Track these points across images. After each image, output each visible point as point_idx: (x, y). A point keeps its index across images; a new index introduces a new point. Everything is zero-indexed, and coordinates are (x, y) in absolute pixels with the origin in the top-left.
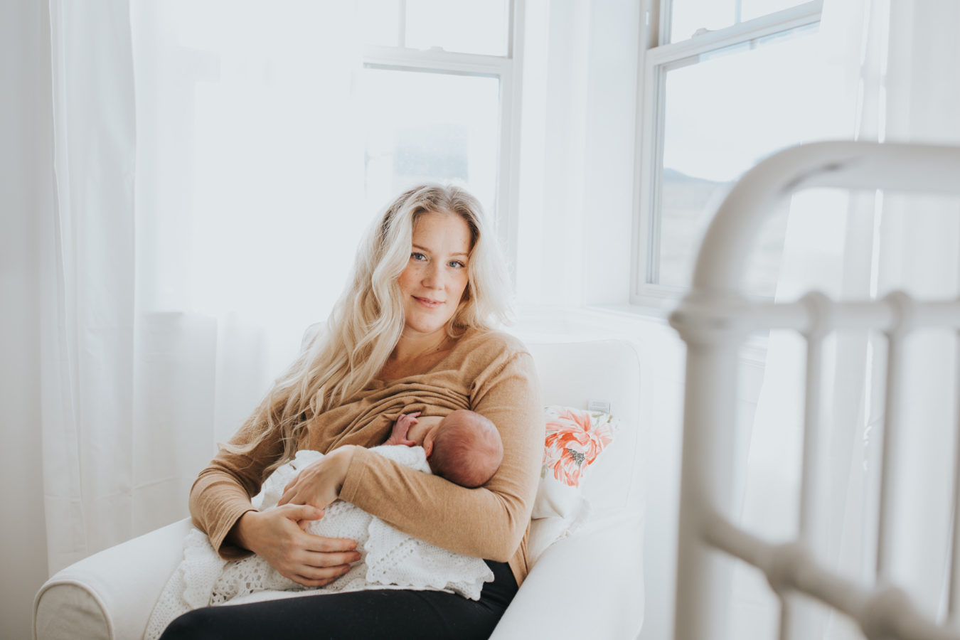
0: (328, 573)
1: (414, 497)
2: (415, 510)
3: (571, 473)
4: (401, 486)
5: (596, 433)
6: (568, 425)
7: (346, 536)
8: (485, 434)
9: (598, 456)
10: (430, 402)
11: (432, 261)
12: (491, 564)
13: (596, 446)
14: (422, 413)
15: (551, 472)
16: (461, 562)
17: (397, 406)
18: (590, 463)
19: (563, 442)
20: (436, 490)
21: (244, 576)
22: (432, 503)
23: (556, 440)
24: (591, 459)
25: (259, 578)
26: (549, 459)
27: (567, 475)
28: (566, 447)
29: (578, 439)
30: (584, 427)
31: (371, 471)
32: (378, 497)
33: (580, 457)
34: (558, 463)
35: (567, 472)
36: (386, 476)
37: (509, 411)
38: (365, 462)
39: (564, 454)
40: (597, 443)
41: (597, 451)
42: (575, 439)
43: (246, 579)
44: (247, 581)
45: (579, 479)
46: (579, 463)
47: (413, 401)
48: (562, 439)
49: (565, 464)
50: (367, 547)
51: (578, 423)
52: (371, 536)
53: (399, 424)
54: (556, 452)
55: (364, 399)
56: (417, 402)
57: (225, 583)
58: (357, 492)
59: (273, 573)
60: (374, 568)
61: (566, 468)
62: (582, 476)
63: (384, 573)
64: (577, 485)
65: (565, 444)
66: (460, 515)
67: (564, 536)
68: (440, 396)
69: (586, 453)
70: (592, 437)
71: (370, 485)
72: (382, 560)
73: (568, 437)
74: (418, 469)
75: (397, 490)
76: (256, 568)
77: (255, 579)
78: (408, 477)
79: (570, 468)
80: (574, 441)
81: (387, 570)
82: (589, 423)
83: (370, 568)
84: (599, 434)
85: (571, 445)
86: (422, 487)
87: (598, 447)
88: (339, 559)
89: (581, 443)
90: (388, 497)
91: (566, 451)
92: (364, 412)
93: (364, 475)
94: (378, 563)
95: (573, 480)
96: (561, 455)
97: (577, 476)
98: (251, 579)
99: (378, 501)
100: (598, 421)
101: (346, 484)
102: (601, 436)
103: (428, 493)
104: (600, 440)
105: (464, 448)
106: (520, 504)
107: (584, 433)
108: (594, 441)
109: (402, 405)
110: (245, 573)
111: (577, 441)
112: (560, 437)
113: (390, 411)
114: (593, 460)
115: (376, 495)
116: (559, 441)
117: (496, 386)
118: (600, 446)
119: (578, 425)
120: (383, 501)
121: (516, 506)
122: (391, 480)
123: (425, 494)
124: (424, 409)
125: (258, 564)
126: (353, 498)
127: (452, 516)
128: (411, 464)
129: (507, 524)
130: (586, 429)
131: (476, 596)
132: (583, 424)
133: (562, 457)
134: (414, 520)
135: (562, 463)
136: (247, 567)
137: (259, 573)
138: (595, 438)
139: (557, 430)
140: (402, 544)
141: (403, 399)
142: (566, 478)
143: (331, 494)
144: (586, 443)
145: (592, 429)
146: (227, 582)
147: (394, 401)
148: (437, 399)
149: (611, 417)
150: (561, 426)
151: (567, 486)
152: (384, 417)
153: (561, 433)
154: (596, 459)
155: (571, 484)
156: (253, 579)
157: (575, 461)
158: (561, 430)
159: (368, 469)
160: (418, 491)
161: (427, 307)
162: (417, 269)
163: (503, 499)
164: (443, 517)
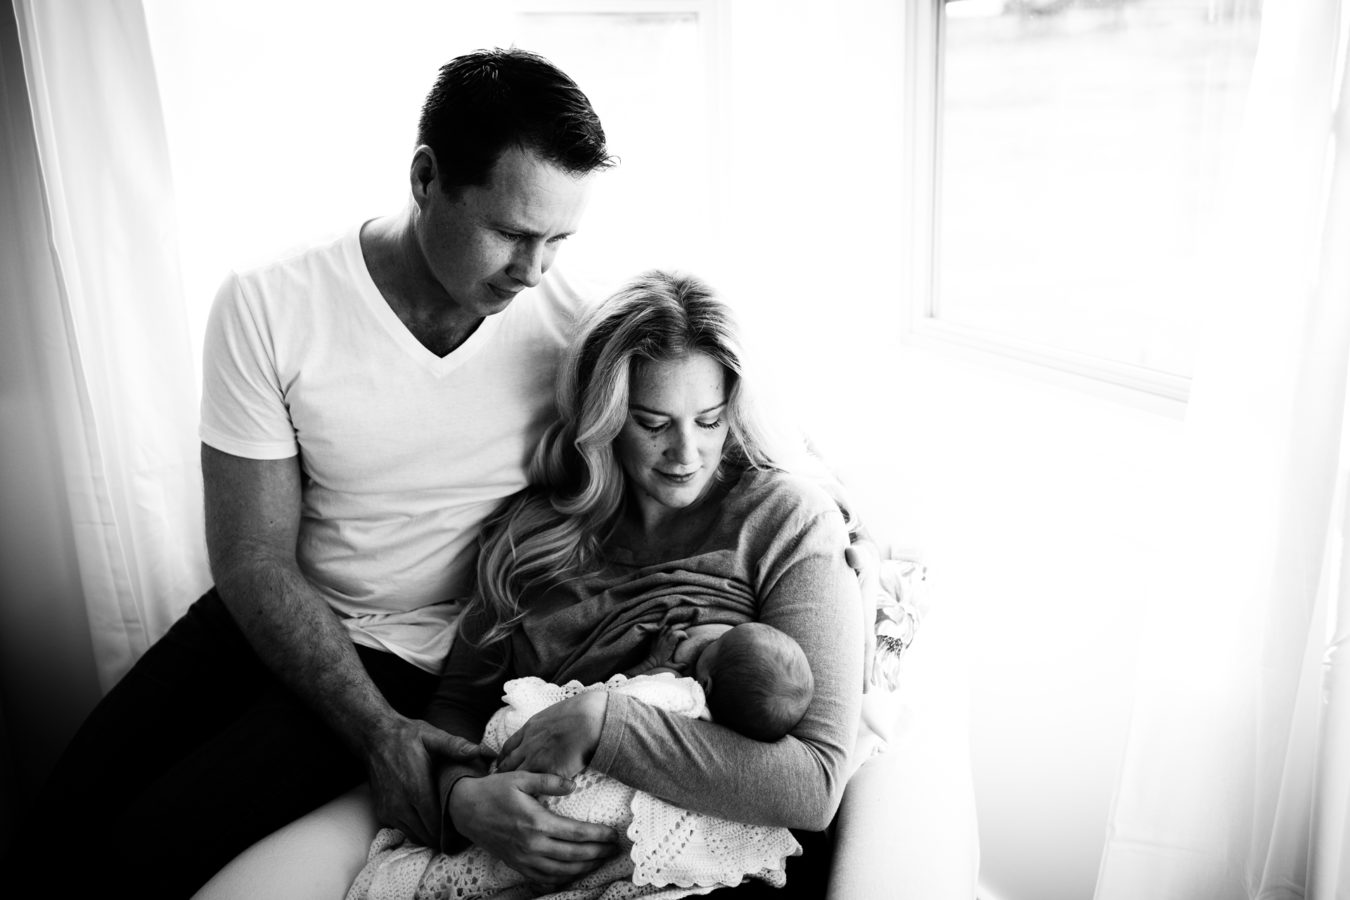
0: (575, 868)
1: (695, 763)
2: (698, 781)
3: (890, 671)
4: (675, 748)
5: (911, 602)
6: (874, 596)
7: (600, 819)
8: (788, 668)
9: (916, 634)
10: (702, 603)
11: (674, 425)
12: (799, 834)
13: (913, 621)
14: (693, 620)
16: (758, 834)
17: (657, 610)
18: (907, 647)
20: (726, 751)
21: (454, 879)
22: (721, 770)
24: (909, 642)
25: (475, 881)
27: (885, 677)
28: (881, 633)
29: (892, 617)
30: (895, 596)
31: (633, 731)
32: (645, 766)
33: (897, 644)
34: (875, 660)
35: (885, 671)
36: (655, 736)
37: (811, 609)
38: (624, 719)
39: (879, 645)
40: (914, 617)
41: (916, 627)
42: (888, 618)
43: (456, 883)
44: (458, 886)
45: (900, 677)
46: (897, 655)
47: (678, 602)
49: (883, 659)
50: (631, 833)
51: (887, 590)
52: (636, 817)
53: (663, 640)
55: (607, 592)
56: (684, 603)
57: (429, 891)
58: (614, 762)
59: (494, 868)
60: (642, 865)
61: (884, 666)
62: (904, 672)
63: (658, 871)
65: (879, 630)
66: (760, 783)
67: (876, 754)
68: (718, 593)
69: (903, 635)
70: (909, 609)
71: (633, 752)
72: (654, 852)
74: (696, 716)
75: (672, 755)
76: (467, 866)
77: (469, 883)
78: (684, 734)
79: (887, 666)
80: (888, 622)
81: (662, 867)
82: (900, 588)
83: (638, 865)
84: (915, 602)
85: (886, 629)
86: (705, 747)
87: (916, 623)
88: (591, 851)
89: (895, 623)
90: (657, 764)
91: (880, 639)
92: (609, 617)
93: (623, 738)
94: (648, 857)
95: (893, 682)
96: (876, 647)
97: (898, 674)
98: (463, 883)
99: (645, 772)
100: (910, 582)
101: (599, 751)
102: (917, 604)
103: (715, 756)
104: (917, 610)
106: (840, 756)
107: (897, 607)
108: (910, 615)
109: (663, 609)
110: (455, 875)
111: (892, 620)
113: (646, 618)
114: (912, 642)
115: (642, 764)
117: (789, 572)
118: (918, 620)
119: (888, 595)
120: (651, 771)
121: (833, 757)
122: (661, 742)
123: (710, 757)
124: (696, 613)
125: (471, 861)
126: (608, 769)
127: (749, 786)
128: (685, 711)
129: (824, 787)
130: (898, 600)
131: (780, 879)
132: (893, 591)
133: (878, 650)
134: (695, 794)
135: (878, 660)
136: (456, 865)
137: (474, 874)
140: (678, 825)
141: (666, 600)
142: (884, 681)
143: (576, 763)
144: (901, 620)
145: (905, 596)
146: (432, 889)
147: (652, 603)
148: (713, 598)
149: (925, 571)
152: (641, 628)
154: (915, 639)
155: (892, 689)
156: (466, 883)
157: (893, 652)
159: (628, 729)
160: (700, 754)
161: (678, 482)
162: (654, 438)
163: (816, 751)
164: (737, 787)
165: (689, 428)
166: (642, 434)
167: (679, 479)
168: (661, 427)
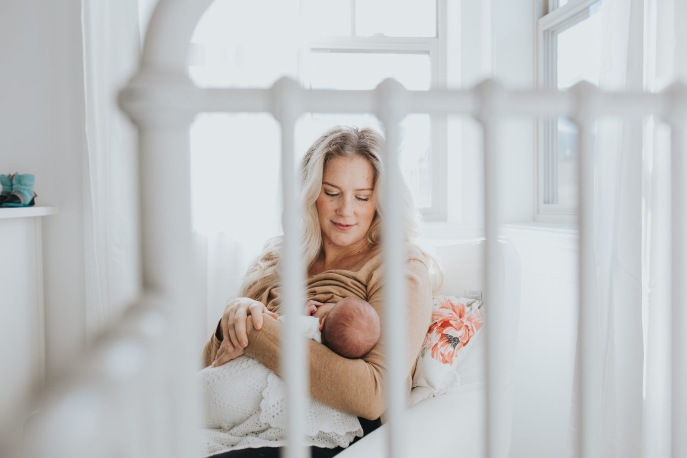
3: (446, 353)
5: (469, 320)
6: (446, 314)
9: (471, 339)
10: (337, 293)
11: (341, 195)
13: (469, 330)
15: (429, 353)
17: (311, 294)
18: (464, 345)
19: (441, 329)
23: (436, 327)
24: (465, 342)
26: (429, 342)
27: (442, 355)
28: (444, 332)
29: (454, 325)
30: (459, 315)
33: (455, 341)
34: (435, 345)
35: (443, 353)
39: (441, 338)
40: (470, 328)
41: (470, 334)
42: (451, 325)
45: (454, 358)
46: (454, 346)
47: (324, 291)
48: (440, 326)
49: (442, 346)
50: (264, 393)
51: (454, 311)
52: (268, 386)
54: (435, 337)
61: (442, 350)
62: (456, 356)
63: (273, 417)
64: (451, 363)
65: (442, 331)
66: (333, 376)
69: (460, 337)
70: (466, 323)
72: (273, 406)
73: (446, 324)
79: (445, 350)
80: (450, 327)
81: (276, 415)
82: (463, 311)
83: (264, 411)
84: (472, 320)
85: (449, 331)
87: (471, 331)
89: (456, 329)
91: (443, 336)
94: (270, 408)
95: (447, 359)
96: (439, 339)
97: (452, 356)
100: (471, 309)
102: (474, 321)
104: (473, 325)
105: (344, 325)
107: (459, 321)
108: (467, 326)
111: (453, 327)
112: (439, 325)
114: (467, 342)
116: (438, 328)
118: (473, 330)
119: (454, 313)
121: (383, 374)
129: (373, 389)
130: (460, 317)
132: (458, 312)
133: (439, 340)
135: (439, 346)
138: (468, 324)
139: (438, 319)
141: (319, 289)
142: (441, 357)
144: (460, 328)
145: (466, 316)
149: (482, 304)
150: (441, 316)
151: (442, 363)
153: (441, 321)
154: (470, 341)
155: (445, 362)
157: (450, 344)
158: (440, 319)
161: (341, 229)
162: (332, 201)
163: (373, 367)
164: (320, 377)
165: (349, 197)
166: (327, 199)
167: (342, 227)
168: (336, 195)
